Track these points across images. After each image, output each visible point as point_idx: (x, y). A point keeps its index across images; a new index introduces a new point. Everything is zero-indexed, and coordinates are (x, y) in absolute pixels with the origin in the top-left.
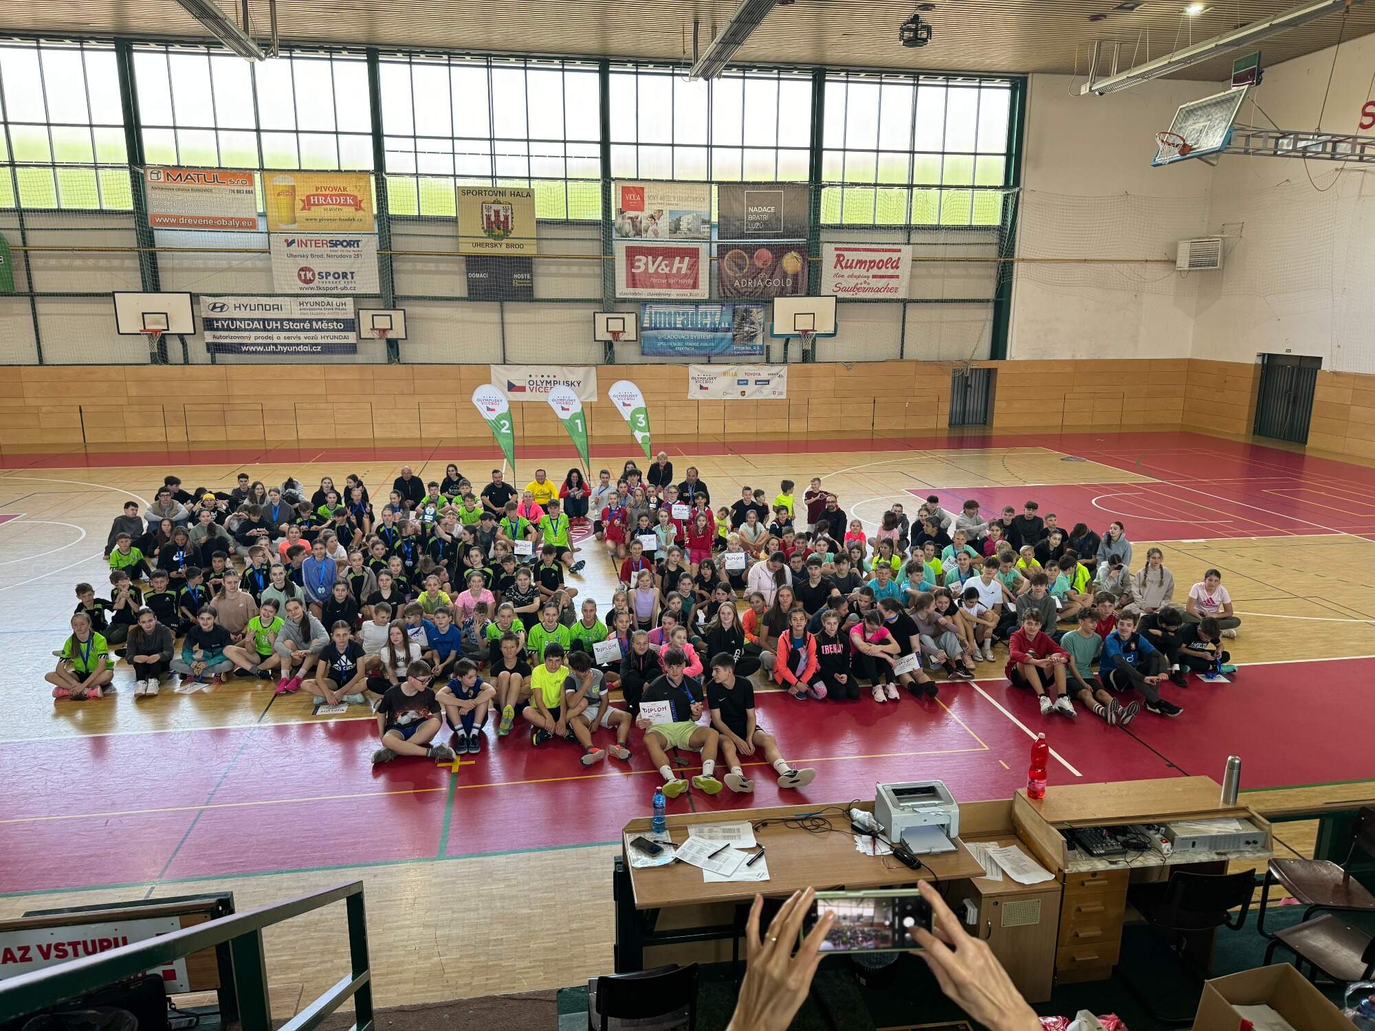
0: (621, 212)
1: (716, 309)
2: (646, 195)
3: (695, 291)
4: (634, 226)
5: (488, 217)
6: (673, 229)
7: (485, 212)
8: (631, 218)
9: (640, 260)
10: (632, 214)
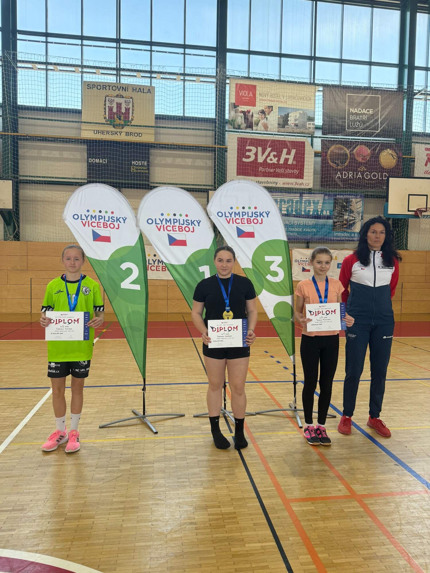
0: (235, 106)
1: (319, 198)
2: (258, 92)
3: (299, 181)
4: (246, 118)
5: (111, 109)
6: (281, 123)
7: (108, 104)
8: (242, 112)
9: (250, 150)
10: (245, 108)
